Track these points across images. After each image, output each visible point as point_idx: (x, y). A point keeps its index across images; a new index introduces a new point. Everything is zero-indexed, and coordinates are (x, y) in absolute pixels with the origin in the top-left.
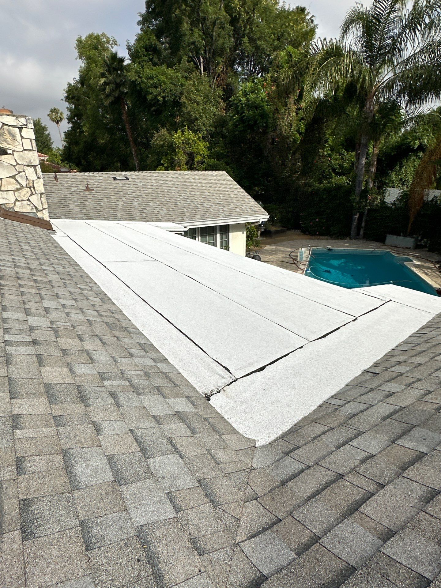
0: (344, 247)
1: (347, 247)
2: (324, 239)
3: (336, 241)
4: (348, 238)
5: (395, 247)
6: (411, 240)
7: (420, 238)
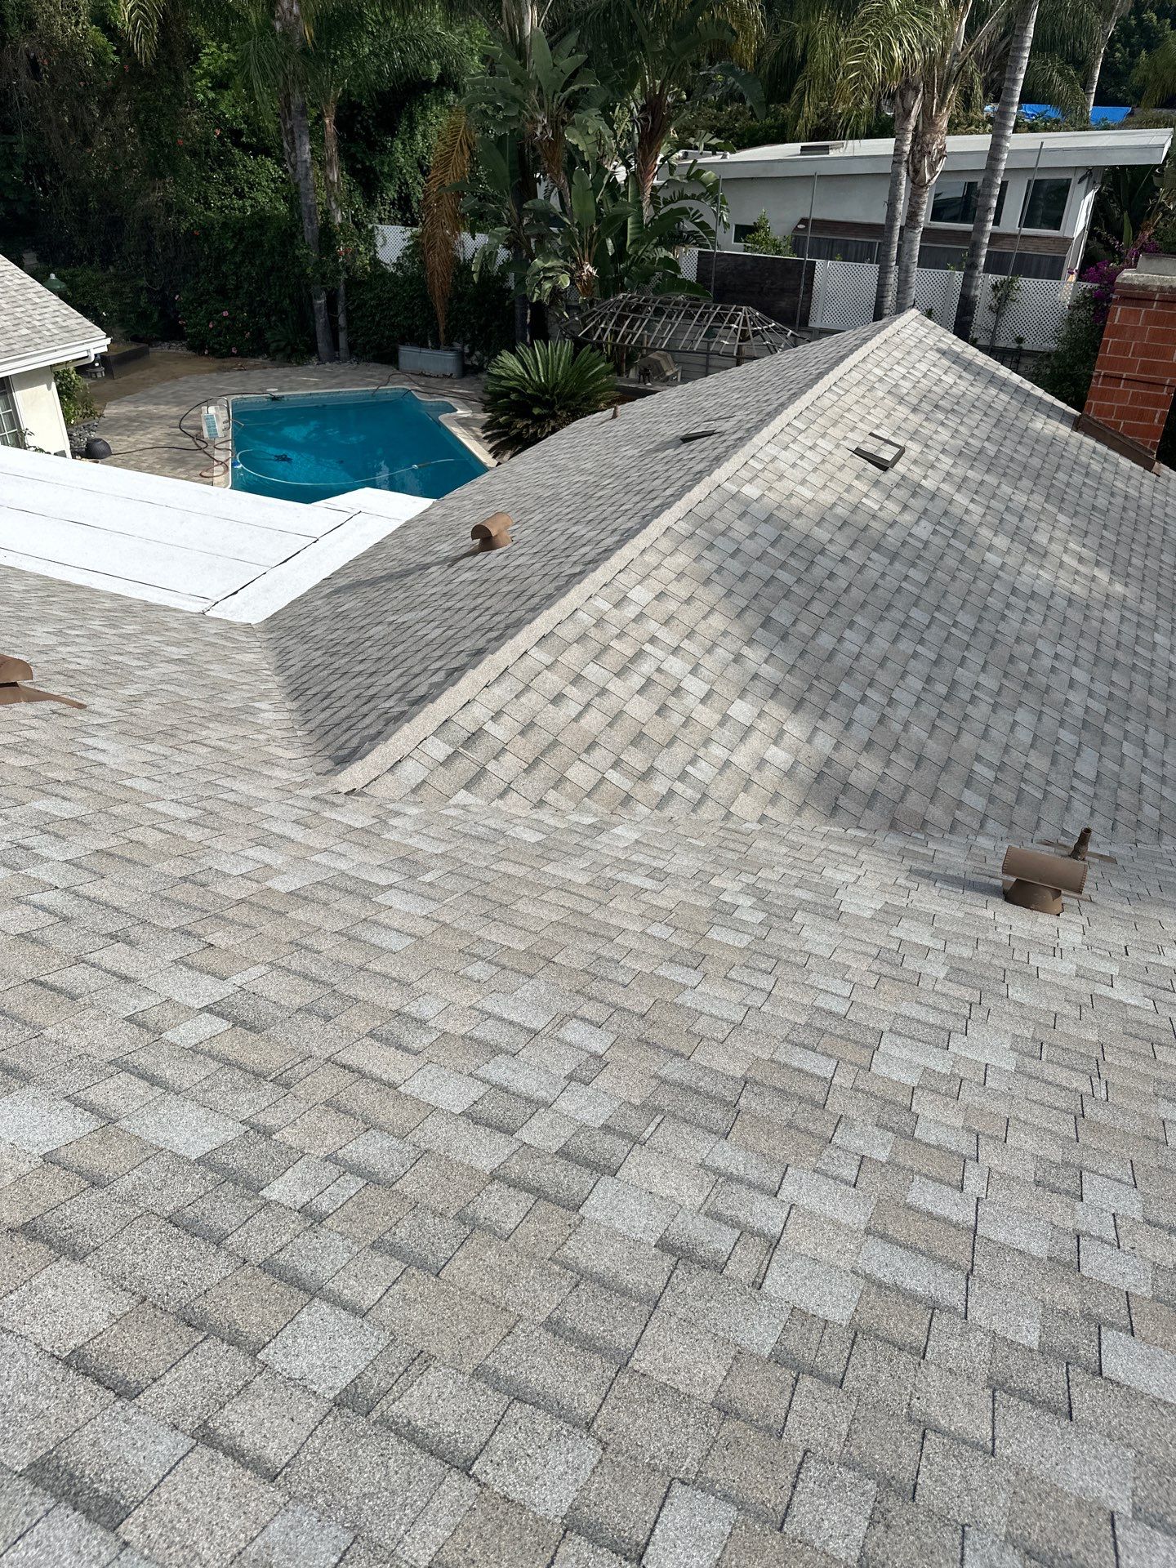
0: (309, 387)
1: (316, 385)
2: (255, 367)
3: (287, 370)
4: (314, 360)
5: (422, 375)
6: (450, 355)
7: (467, 350)
